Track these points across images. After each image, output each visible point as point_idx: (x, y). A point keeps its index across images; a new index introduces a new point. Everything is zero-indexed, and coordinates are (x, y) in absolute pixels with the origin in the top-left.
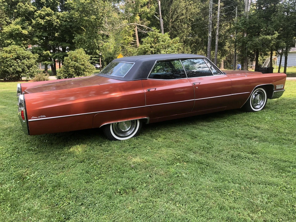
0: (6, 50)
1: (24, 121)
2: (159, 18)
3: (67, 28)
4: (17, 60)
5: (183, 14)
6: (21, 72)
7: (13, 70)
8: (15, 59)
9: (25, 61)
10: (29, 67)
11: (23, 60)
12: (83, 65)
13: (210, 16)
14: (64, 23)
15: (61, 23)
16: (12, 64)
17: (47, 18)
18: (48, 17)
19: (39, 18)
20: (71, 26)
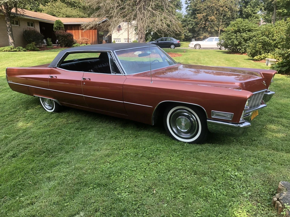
4: (238, 33)
8: (236, 32)
10: (246, 41)
12: (275, 40)
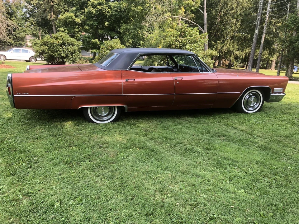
0: (54, 37)
1: (10, 96)
2: (203, 12)
3: (116, 18)
4: (63, 46)
5: (233, 9)
6: (65, 58)
7: (58, 55)
8: (61, 45)
9: (69, 48)
10: (72, 54)
11: (68, 46)
13: (260, 11)
14: (114, 13)
15: (112, 12)
16: (58, 50)
17: (98, 7)
18: (100, 6)
19: (91, 7)
20: (121, 16)
